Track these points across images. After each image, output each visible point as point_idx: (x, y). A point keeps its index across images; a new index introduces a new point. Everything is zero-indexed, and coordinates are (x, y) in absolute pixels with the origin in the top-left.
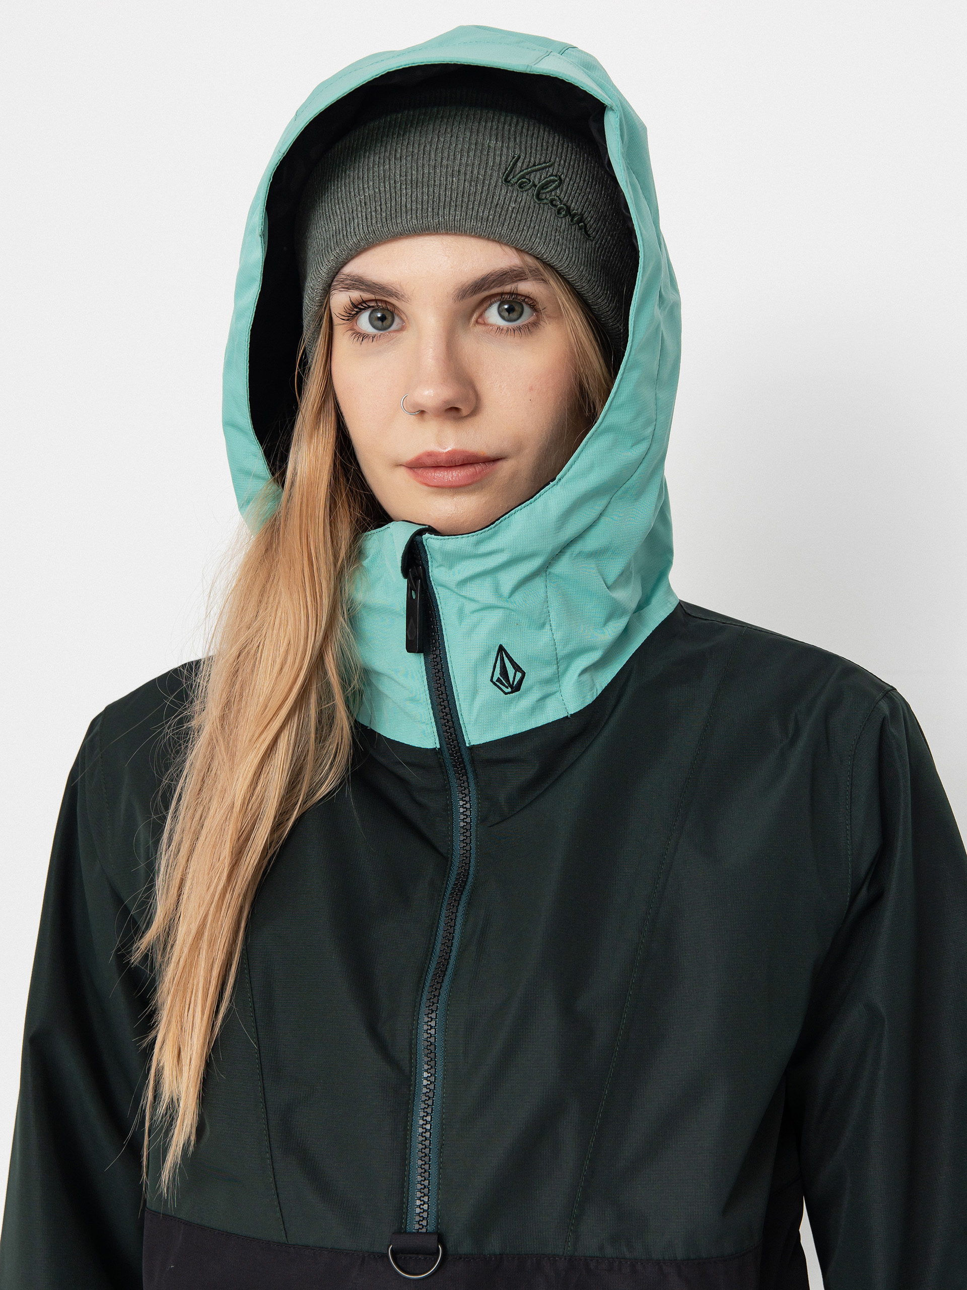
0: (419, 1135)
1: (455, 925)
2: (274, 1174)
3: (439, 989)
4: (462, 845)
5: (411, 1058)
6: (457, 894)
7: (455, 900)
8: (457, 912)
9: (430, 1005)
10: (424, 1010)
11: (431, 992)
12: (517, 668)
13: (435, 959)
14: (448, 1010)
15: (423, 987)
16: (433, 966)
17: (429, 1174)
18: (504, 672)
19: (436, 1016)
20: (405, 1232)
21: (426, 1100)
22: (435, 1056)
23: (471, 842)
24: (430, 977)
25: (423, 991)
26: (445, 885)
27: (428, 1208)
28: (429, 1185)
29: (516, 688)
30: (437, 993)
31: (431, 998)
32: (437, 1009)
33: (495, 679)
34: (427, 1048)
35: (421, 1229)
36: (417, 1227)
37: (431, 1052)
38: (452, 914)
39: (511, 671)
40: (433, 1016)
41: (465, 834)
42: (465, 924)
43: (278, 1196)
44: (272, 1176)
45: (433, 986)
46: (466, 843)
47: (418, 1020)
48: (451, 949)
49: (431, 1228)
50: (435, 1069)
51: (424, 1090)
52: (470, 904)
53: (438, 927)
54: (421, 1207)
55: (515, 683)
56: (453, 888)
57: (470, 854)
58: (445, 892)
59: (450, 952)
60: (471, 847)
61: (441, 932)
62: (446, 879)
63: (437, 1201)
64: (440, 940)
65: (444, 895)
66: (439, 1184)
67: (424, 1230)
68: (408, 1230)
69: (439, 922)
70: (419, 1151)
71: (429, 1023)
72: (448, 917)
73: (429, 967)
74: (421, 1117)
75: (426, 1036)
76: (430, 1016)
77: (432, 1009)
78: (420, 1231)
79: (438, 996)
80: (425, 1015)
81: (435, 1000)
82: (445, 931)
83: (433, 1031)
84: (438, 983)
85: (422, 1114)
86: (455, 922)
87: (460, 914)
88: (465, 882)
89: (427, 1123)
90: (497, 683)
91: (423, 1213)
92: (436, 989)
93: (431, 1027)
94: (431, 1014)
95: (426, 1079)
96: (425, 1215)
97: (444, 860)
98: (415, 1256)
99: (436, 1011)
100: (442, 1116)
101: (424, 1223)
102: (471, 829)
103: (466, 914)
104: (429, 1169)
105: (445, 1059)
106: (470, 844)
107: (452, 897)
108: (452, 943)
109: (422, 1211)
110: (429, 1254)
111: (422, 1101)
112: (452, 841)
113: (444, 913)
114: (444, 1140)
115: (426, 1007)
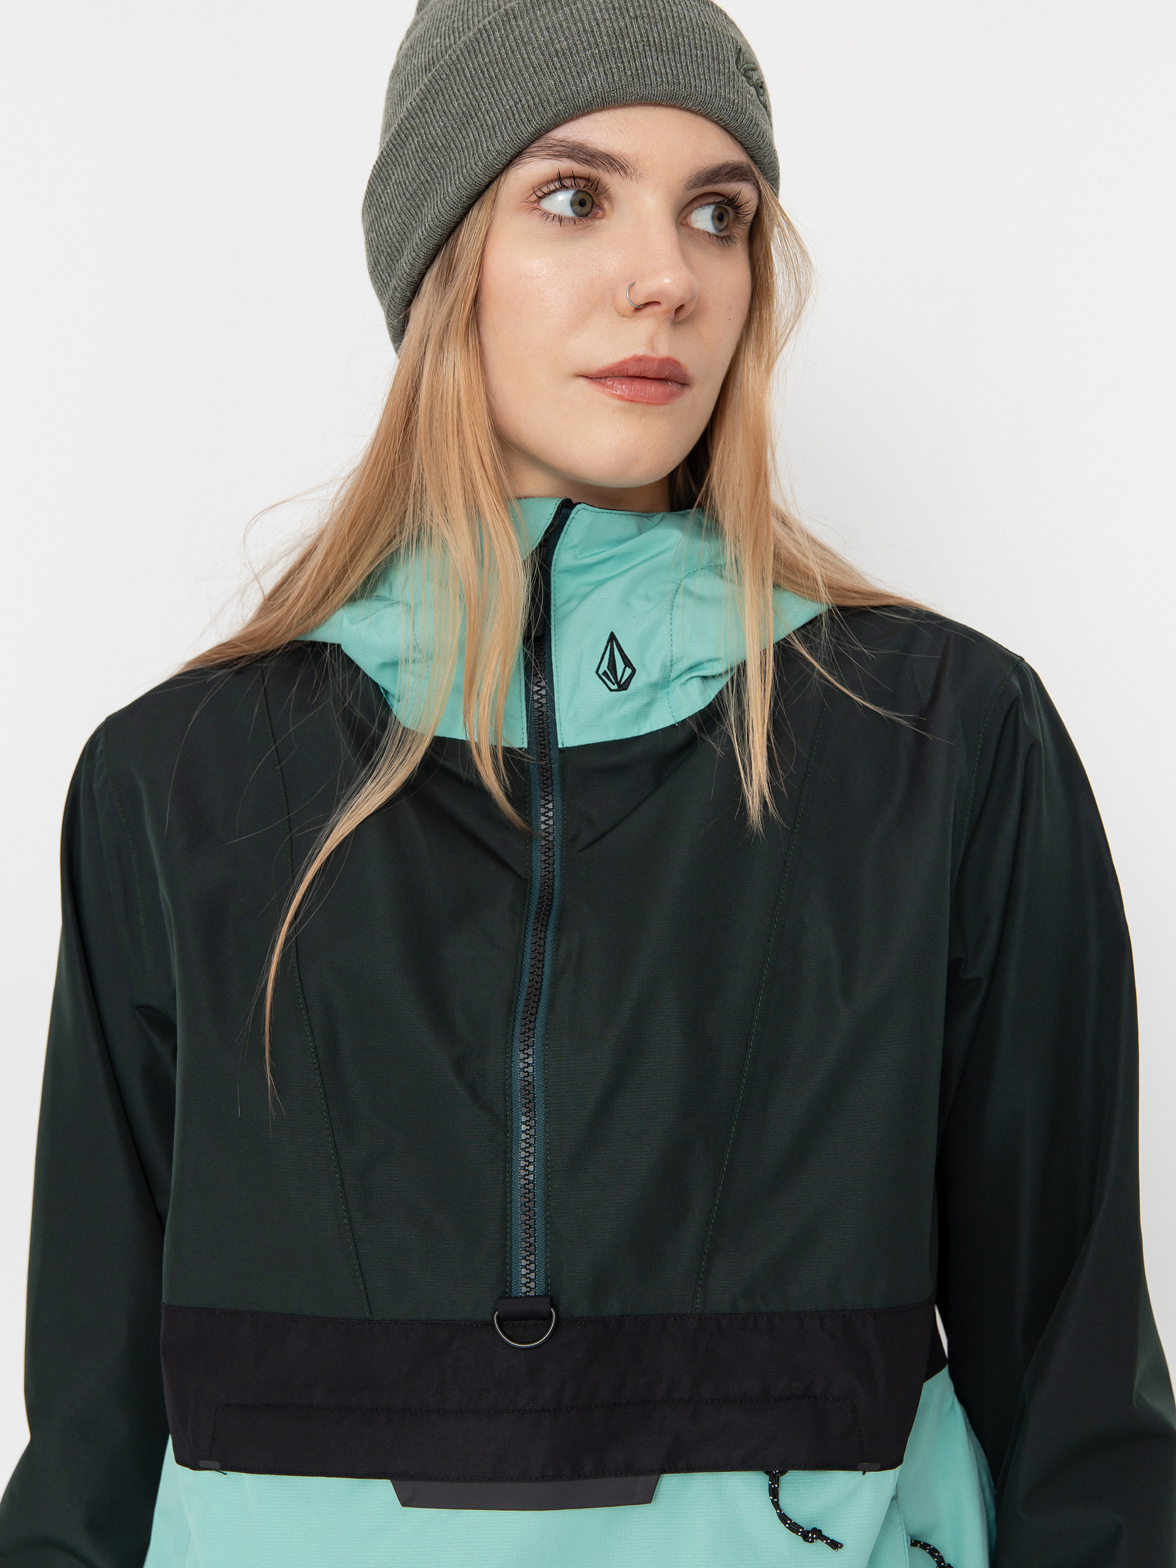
0: (521, 1187)
1: (544, 952)
2: (354, 1241)
3: (534, 1022)
4: (544, 865)
5: (505, 1101)
6: (543, 919)
7: (542, 925)
8: (545, 938)
9: (525, 1040)
10: (517, 1045)
11: (525, 1026)
12: (627, 663)
13: (524, 990)
14: (546, 1045)
15: (515, 1021)
16: (523, 997)
17: (535, 1230)
18: (612, 665)
19: (533, 1052)
20: (510, 1297)
21: (526, 1147)
22: (534, 1097)
23: (554, 863)
24: (521, 1008)
25: (514, 1026)
26: (526, 910)
27: (535, 1268)
28: (535, 1242)
29: (623, 686)
30: (531, 1026)
31: (526, 1032)
32: (534, 1044)
33: (601, 672)
34: (524, 1089)
35: (529, 1292)
36: (524, 1289)
37: (529, 1093)
38: (540, 940)
39: (620, 664)
40: (530, 1051)
41: (547, 854)
42: (556, 950)
43: (360, 1266)
44: (353, 1244)
45: (526, 1019)
46: (548, 863)
47: (511, 1058)
48: (542, 978)
49: (540, 1291)
50: (535, 1112)
51: (524, 1136)
52: (559, 929)
53: (523, 955)
54: (528, 1267)
55: (623, 681)
56: (537, 913)
57: (554, 876)
58: (528, 917)
59: (542, 981)
60: (554, 868)
61: (527, 961)
62: (527, 903)
63: (546, 1259)
64: (527, 969)
65: (527, 920)
66: (546, 1240)
67: (532, 1293)
68: (514, 1294)
69: (524, 949)
70: (522, 1205)
71: (526, 1060)
72: (535, 943)
73: (518, 999)
74: (522, 1167)
75: (522, 1074)
76: (526, 1051)
77: (527, 1044)
78: (528, 1294)
79: (534, 1030)
80: (520, 1051)
81: (531, 1034)
82: (532, 959)
83: (530, 1069)
84: (531, 1014)
85: (523, 1163)
86: (544, 949)
87: (549, 939)
88: (551, 906)
89: (529, 1174)
90: (603, 677)
91: (529, 1274)
92: (530, 1022)
93: (529, 1065)
94: (527, 1050)
95: (525, 1123)
96: (532, 1276)
97: (523, 882)
98: (524, 1322)
99: (532, 1046)
100: (547, 1164)
101: (532, 1285)
102: (553, 848)
103: (557, 941)
104: (535, 1224)
105: (546, 1100)
106: (552, 864)
107: (538, 922)
108: (543, 971)
109: (528, 1271)
110: (540, 1320)
111: (521, 1149)
112: (531, 862)
113: (529, 940)
114: (550, 1192)
115: (521, 1042)
